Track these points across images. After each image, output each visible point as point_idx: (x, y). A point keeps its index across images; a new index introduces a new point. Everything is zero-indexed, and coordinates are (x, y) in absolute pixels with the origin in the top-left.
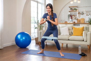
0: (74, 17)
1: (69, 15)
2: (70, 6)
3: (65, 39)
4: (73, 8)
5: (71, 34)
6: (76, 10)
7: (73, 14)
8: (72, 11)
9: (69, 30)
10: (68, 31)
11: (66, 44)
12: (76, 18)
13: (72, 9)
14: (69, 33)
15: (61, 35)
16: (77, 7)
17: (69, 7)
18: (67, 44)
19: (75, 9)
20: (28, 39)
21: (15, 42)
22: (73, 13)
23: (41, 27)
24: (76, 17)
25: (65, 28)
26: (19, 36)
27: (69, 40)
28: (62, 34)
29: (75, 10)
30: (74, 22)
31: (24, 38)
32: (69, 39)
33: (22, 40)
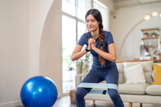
0: (153, 50)
1: (141, 47)
2: (144, 28)
3: (137, 93)
4: (150, 32)
5: (150, 81)
6: (156, 35)
7: (150, 44)
8: (148, 38)
9: (145, 71)
10: (143, 75)
11: (139, 104)
12: (156, 51)
13: (147, 34)
14: (146, 78)
15: (128, 84)
16: (158, 30)
17: (143, 30)
18: (141, 104)
19: (154, 34)
20: (49, 93)
21: (20, 101)
22: (150, 42)
23: (82, 67)
24: (158, 50)
25: (135, 67)
26: (30, 86)
27: (146, 94)
28: (128, 82)
29: (153, 36)
30: (155, 58)
31: (40, 90)
32: (147, 92)
33: (36, 95)
